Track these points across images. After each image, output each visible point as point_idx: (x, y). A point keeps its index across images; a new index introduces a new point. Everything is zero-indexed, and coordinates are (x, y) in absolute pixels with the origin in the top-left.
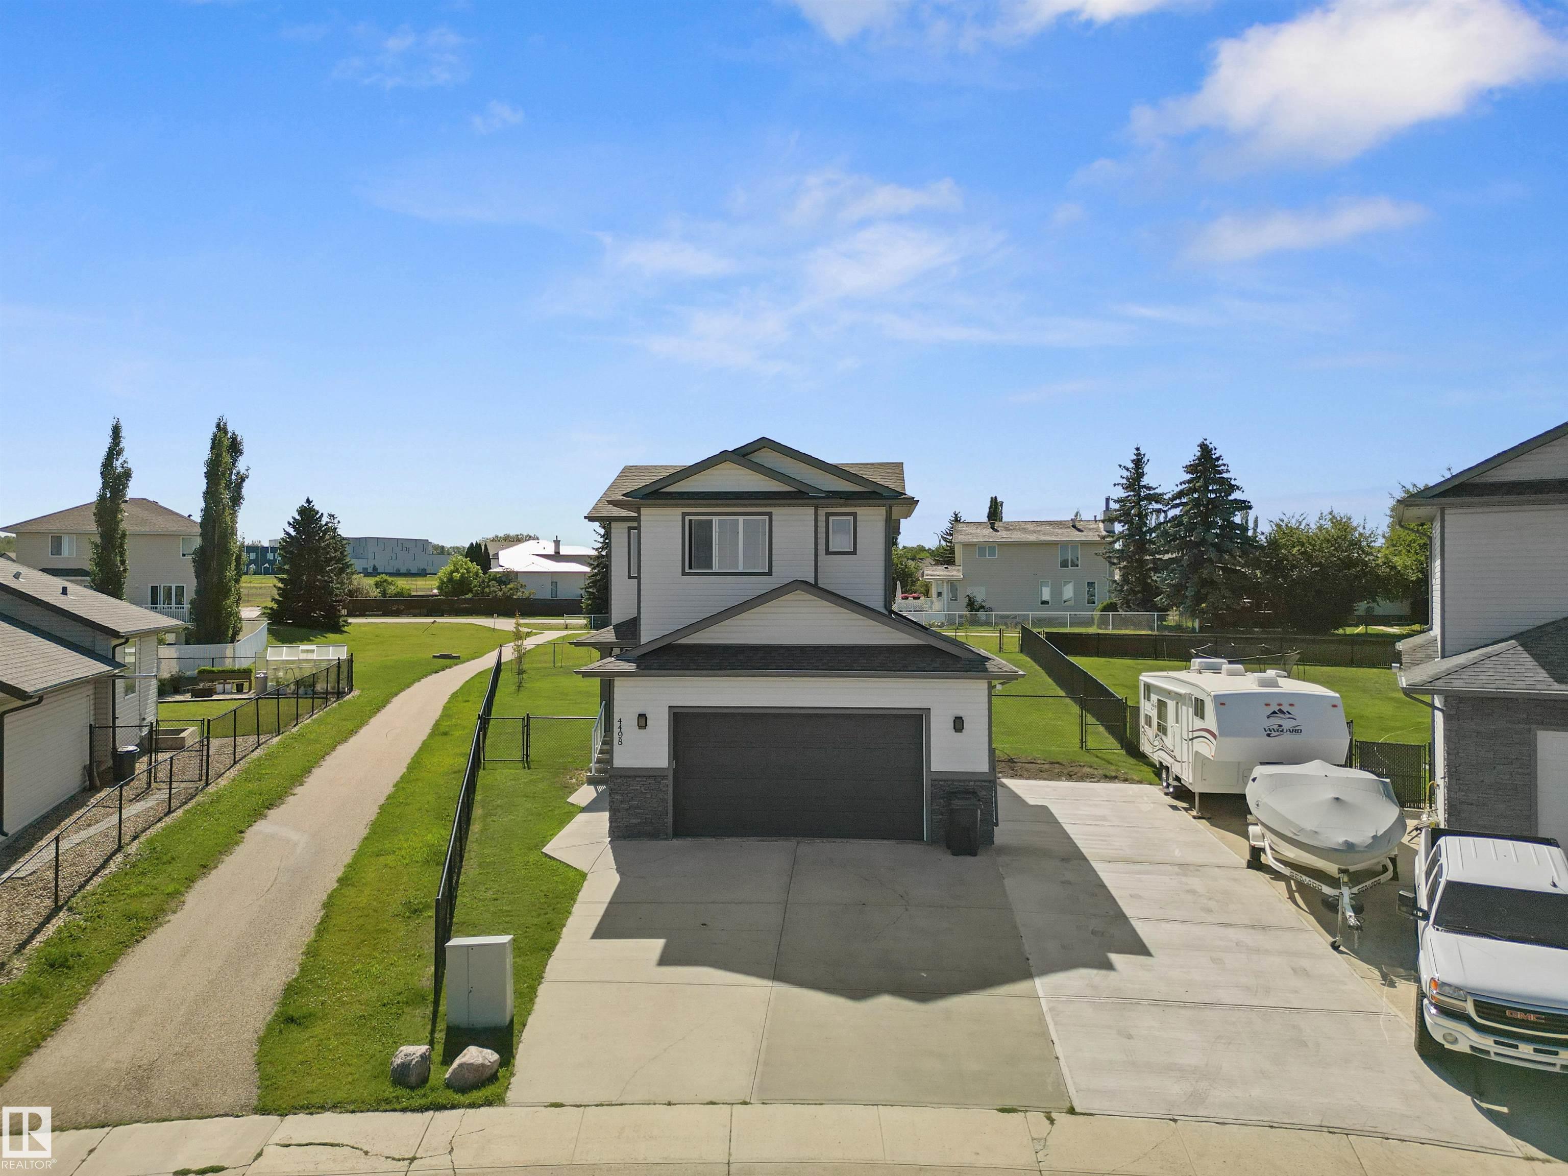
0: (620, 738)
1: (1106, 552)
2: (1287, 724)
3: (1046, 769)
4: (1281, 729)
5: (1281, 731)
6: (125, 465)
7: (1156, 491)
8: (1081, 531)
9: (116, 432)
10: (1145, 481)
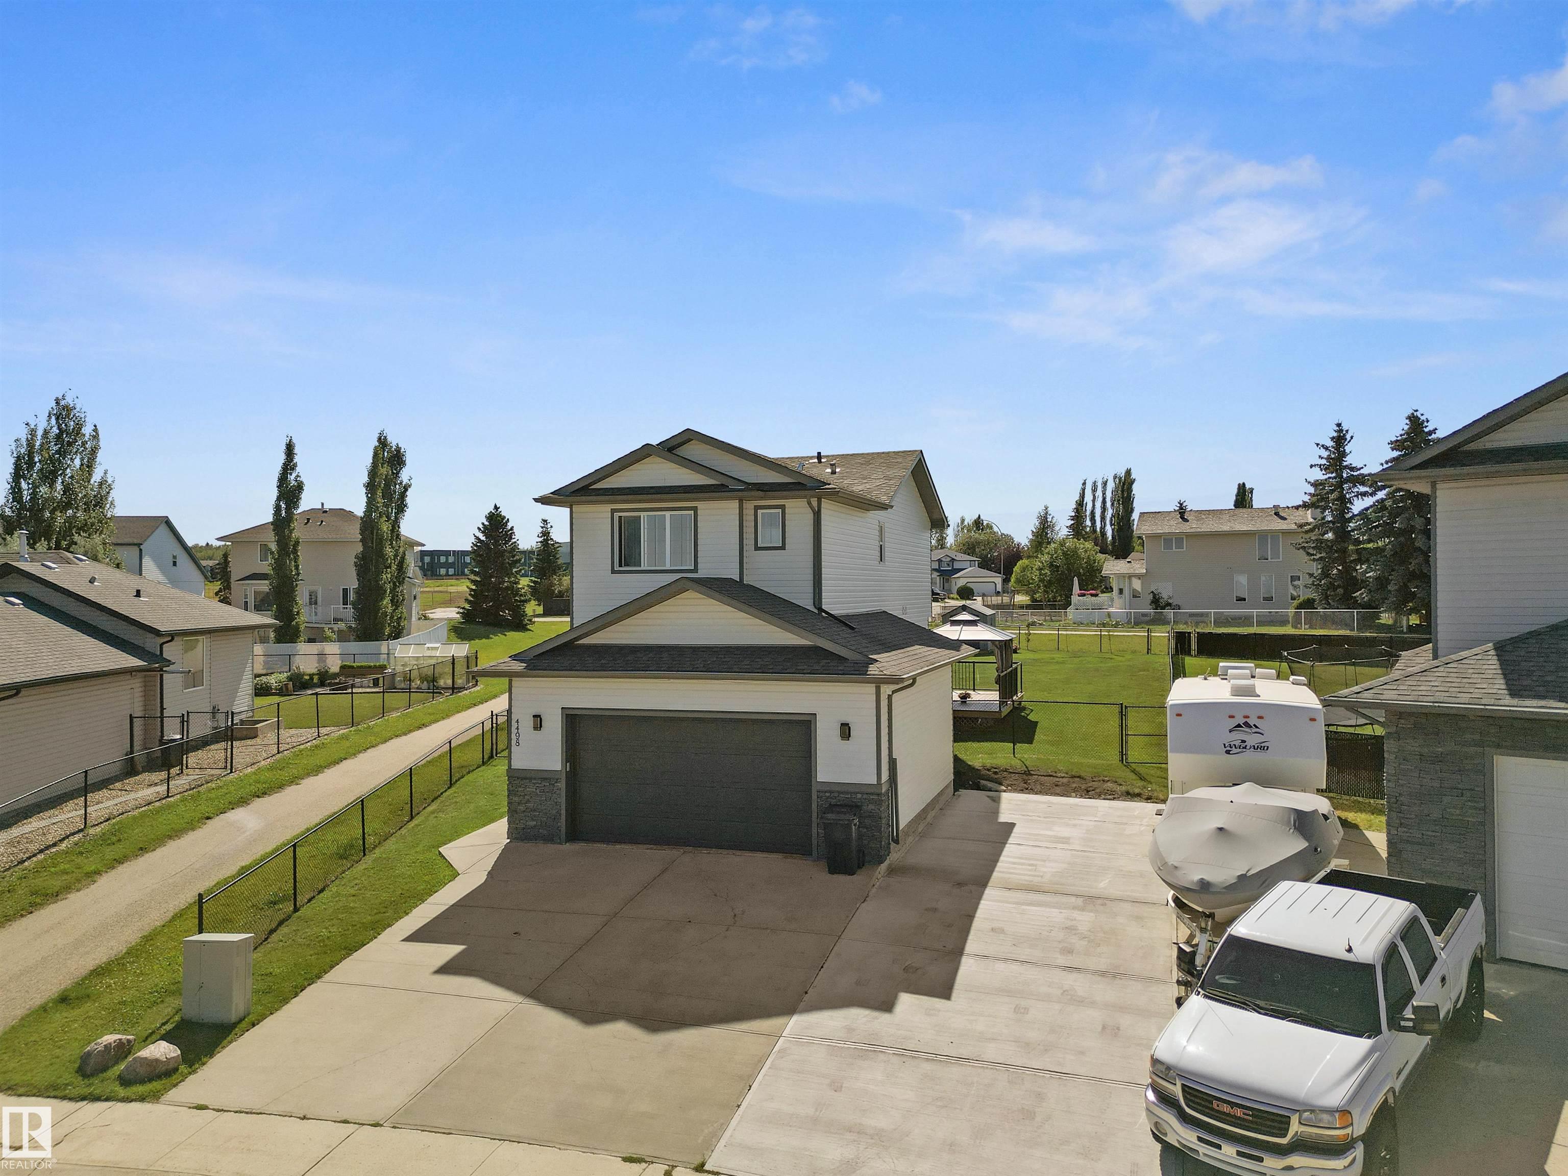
0: (518, 739)
1: (1303, 542)
2: (1252, 739)
3: (1062, 783)
4: (1243, 745)
5: (1243, 748)
6: (298, 479)
7: (1362, 471)
8: (1285, 519)
9: (290, 450)
10: (1348, 460)
